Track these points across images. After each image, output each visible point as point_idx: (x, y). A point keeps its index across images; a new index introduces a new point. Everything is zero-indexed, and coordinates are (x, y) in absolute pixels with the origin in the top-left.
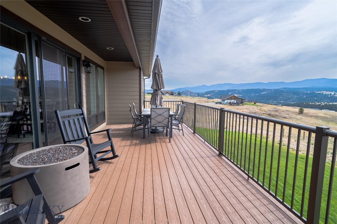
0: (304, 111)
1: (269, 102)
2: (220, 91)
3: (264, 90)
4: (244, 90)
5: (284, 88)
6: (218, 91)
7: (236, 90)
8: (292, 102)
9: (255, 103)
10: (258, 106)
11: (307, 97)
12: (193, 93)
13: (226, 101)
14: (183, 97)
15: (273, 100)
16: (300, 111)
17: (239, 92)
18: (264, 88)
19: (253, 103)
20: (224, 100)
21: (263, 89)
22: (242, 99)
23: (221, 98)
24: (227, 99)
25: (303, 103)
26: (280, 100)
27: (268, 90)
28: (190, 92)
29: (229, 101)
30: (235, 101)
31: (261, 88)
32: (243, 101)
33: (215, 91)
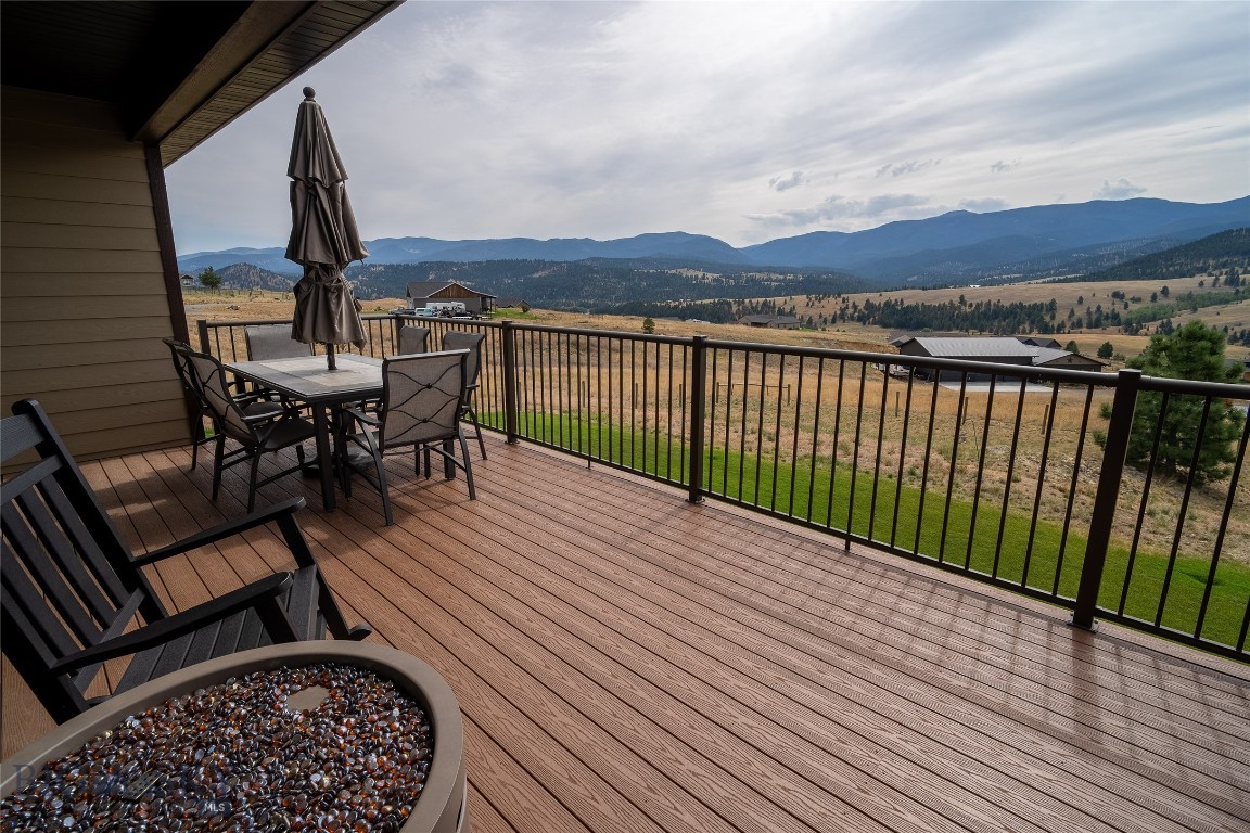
0: (655, 327)
1: (556, 305)
2: (391, 266)
3: (540, 265)
4: (479, 263)
5: (593, 259)
6: (386, 267)
7: (452, 264)
8: (617, 300)
9: (525, 310)
10: (536, 318)
11: (648, 286)
12: (273, 275)
13: (430, 306)
14: (236, 294)
15: (567, 298)
16: (647, 328)
17: (462, 270)
18: (540, 258)
19: (521, 310)
20: (421, 303)
21: (538, 262)
22: (484, 298)
23: (409, 295)
24: (434, 298)
25: (641, 303)
26: (587, 297)
27: (553, 263)
28: (262, 271)
29: (440, 305)
30: (463, 306)
31: (531, 257)
32: (488, 300)
33: (374, 266)
